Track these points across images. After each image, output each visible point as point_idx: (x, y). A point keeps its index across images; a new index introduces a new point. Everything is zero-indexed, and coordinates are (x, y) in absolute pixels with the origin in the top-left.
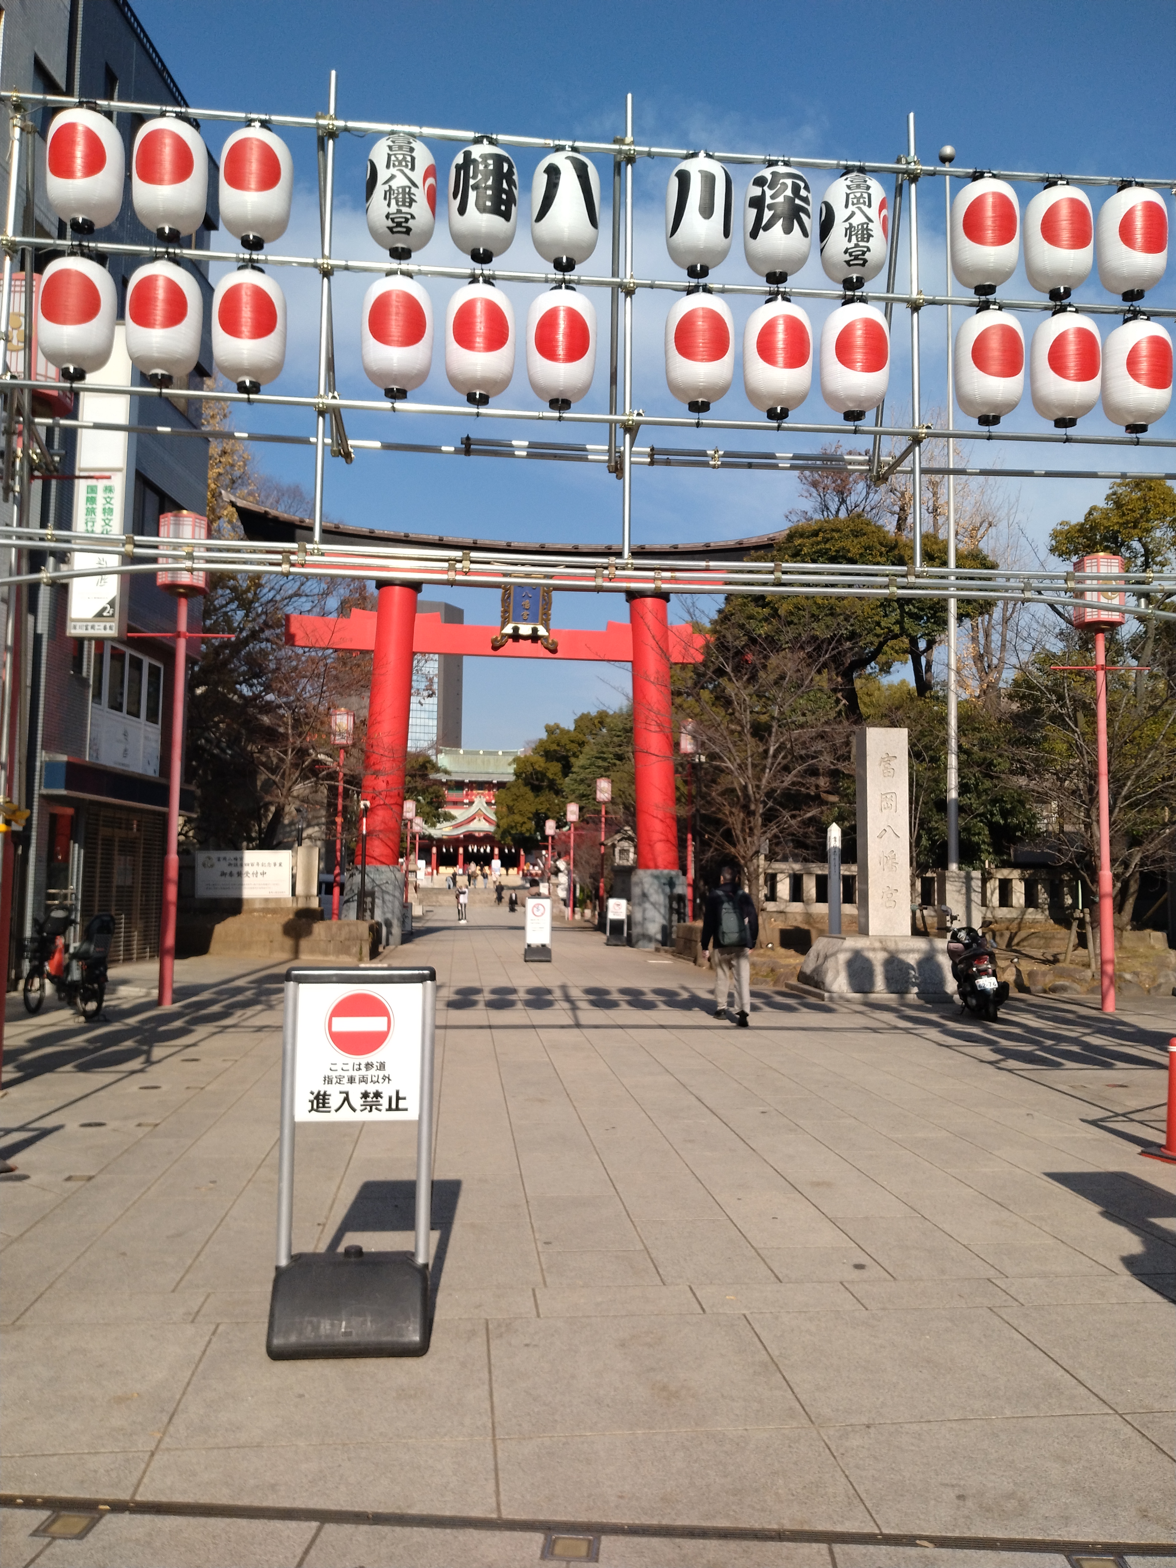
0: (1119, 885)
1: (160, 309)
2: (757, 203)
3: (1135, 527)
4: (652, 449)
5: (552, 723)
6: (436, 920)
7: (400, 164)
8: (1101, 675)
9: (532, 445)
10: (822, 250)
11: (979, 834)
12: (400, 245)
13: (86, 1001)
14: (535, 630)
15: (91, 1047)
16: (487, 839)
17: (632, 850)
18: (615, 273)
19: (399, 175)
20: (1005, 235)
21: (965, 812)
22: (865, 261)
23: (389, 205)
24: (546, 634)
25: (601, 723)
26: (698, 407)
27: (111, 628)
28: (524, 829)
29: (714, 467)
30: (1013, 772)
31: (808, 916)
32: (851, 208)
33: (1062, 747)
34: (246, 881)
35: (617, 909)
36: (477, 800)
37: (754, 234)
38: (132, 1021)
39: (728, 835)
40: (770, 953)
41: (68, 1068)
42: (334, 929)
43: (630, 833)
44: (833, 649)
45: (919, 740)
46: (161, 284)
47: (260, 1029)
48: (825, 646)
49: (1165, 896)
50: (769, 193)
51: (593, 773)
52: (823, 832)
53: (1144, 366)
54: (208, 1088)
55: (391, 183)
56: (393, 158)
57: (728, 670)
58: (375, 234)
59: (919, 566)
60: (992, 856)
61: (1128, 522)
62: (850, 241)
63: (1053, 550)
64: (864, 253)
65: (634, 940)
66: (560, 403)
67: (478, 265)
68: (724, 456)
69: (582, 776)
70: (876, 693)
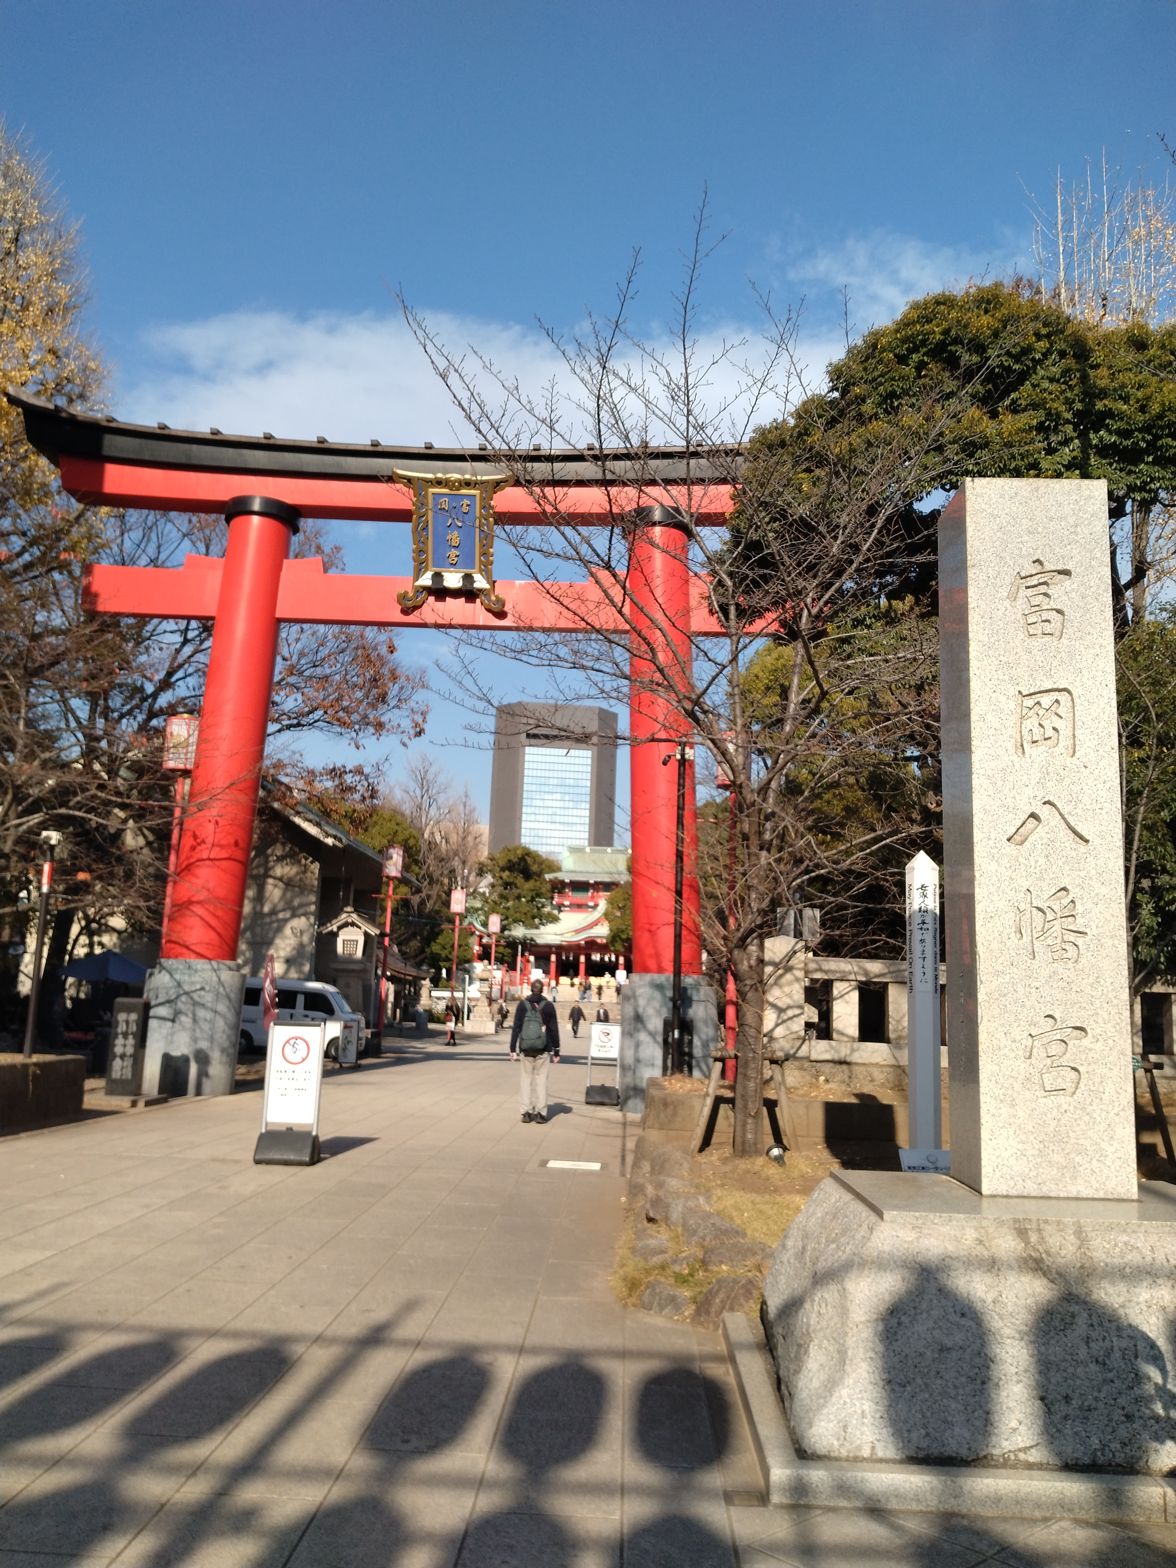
14: (469, 580)
16: (610, 946)
24: (487, 586)
35: (605, 1041)
36: (599, 903)
65: (622, 1097)
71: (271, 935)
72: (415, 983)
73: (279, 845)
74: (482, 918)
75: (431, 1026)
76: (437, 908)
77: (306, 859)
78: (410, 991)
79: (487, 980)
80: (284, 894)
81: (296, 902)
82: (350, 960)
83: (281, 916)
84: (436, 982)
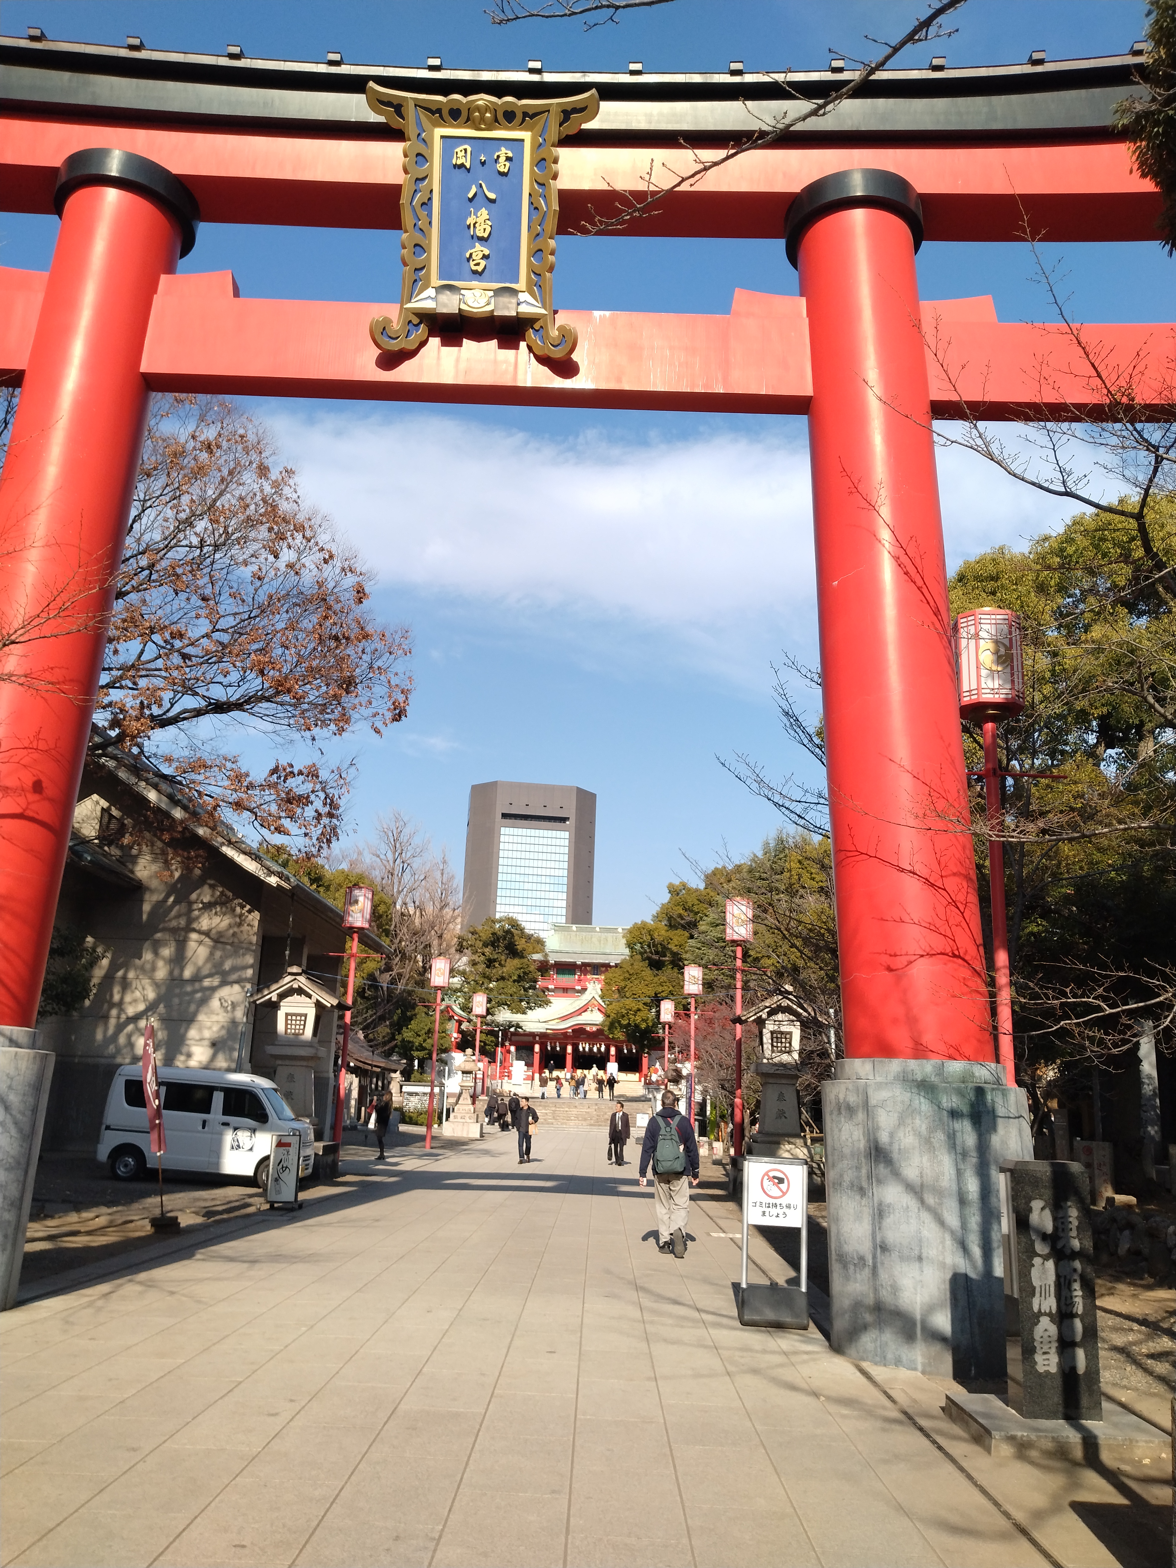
5: (677, 882)
16: (601, 1034)
28: (638, 1019)
36: (590, 986)
71: (193, 1007)
72: (384, 1075)
73: (206, 888)
74: (461, 1000)
75: (403, 1128)
76: (409, 988)
77: (242, 907)
78: (377, 1085)
79: (470, 1072)
80: (212, 954)
81: (227, 965)
82: (295, 1041)
83: (207, 983)
84: (407, 1075)
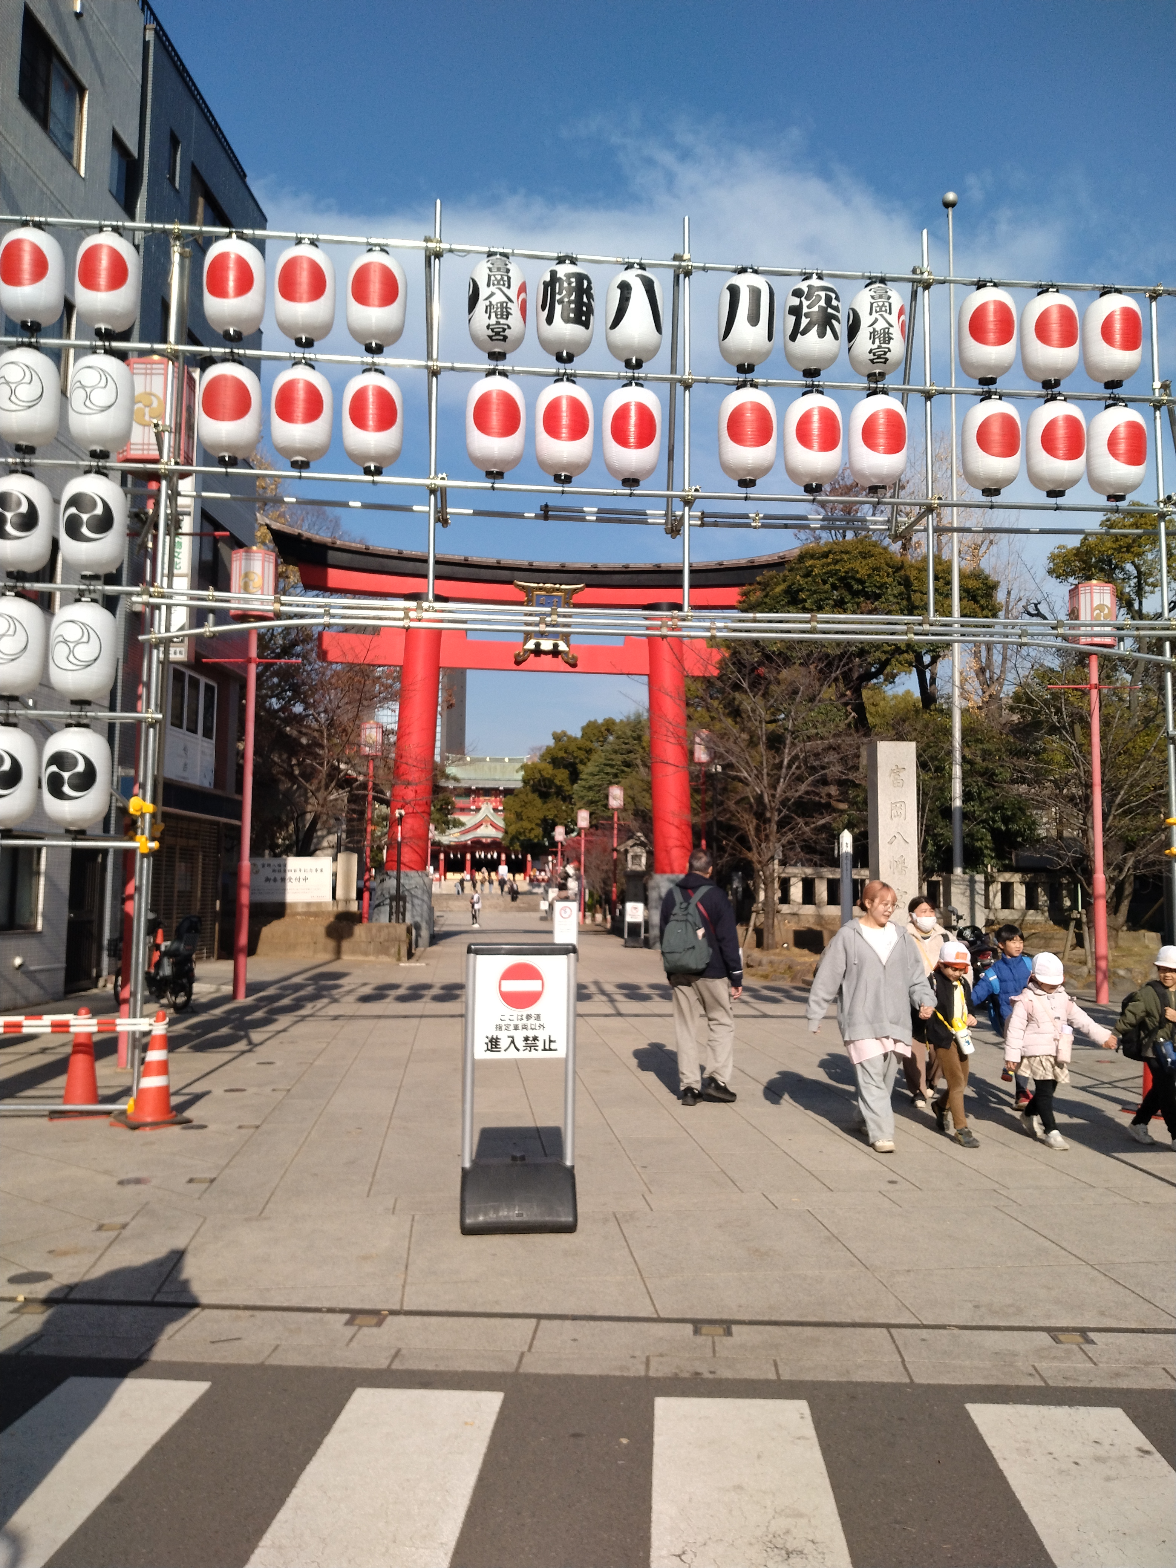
0: (1113, 887)
1: (300, 407)
2: (796, 311)
3: (1128, 551)
4: (703, 513)
5: (559, 731)
6: (451, 925)
7: (499, 283)
8: (1094, 693)
9: (600, 511)
10: (850, 349)
11: (982, 839)
12: (497, 350)
13: (176, 994)
14: (556, 646)
15: (194, 1033)
16: (494, 845)
17: (645, 855)
18: (673, 370)
19: (498, 292)
20: (1004, 336)
21: (969, 819)
22: (887, 359)
23: (489, 318)
24: (566, 649)
25: (608, 730)
26: (746, 484)
27: (180, 653)
28: (532, 836)
29: (755, 527)
30: (1013, 782)
31: (820, 918)
32: (875, 315)
33: (1059, 757)
34: (289, 886)
35: (634, 912)
36: (484, 807)
37: (793, 338)
38: (218, 1012)
39: (743, 840)
40: (785, 952)
41: (184, 1049)
42: (374, 931)
43: (643, 839)
44: (844, 666)
45: (924, 751)
46: (301, 385)
47: (336, 1018)
48: (836, 663)
49: (1162, 900)
50: (806, 303)
51: (602, 779)
52: (835, 837)
53: (1122, 447)
54: (316, 1063)
55: (491, 299)
56: (493, 278)
57: (745, 685)
58: (475, 339)
59: (932, 616)
60: (994, 861)
61: (1121, 547)
62: (873, 343)
63: (1050, 572)
64: (885, 353)
65: (651, 942)
66: (631, 482)
67: (561, 365)
68: (764, 518)
69: (591, 783)
70: (882, 703)
